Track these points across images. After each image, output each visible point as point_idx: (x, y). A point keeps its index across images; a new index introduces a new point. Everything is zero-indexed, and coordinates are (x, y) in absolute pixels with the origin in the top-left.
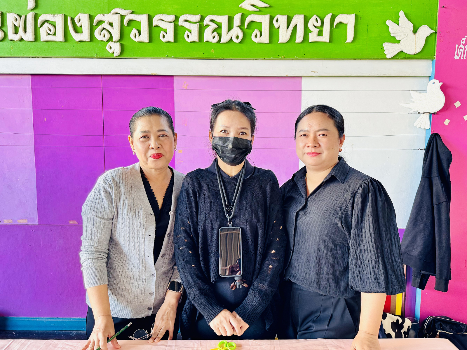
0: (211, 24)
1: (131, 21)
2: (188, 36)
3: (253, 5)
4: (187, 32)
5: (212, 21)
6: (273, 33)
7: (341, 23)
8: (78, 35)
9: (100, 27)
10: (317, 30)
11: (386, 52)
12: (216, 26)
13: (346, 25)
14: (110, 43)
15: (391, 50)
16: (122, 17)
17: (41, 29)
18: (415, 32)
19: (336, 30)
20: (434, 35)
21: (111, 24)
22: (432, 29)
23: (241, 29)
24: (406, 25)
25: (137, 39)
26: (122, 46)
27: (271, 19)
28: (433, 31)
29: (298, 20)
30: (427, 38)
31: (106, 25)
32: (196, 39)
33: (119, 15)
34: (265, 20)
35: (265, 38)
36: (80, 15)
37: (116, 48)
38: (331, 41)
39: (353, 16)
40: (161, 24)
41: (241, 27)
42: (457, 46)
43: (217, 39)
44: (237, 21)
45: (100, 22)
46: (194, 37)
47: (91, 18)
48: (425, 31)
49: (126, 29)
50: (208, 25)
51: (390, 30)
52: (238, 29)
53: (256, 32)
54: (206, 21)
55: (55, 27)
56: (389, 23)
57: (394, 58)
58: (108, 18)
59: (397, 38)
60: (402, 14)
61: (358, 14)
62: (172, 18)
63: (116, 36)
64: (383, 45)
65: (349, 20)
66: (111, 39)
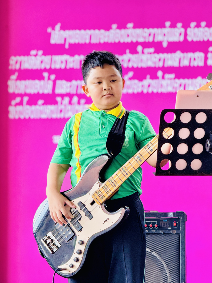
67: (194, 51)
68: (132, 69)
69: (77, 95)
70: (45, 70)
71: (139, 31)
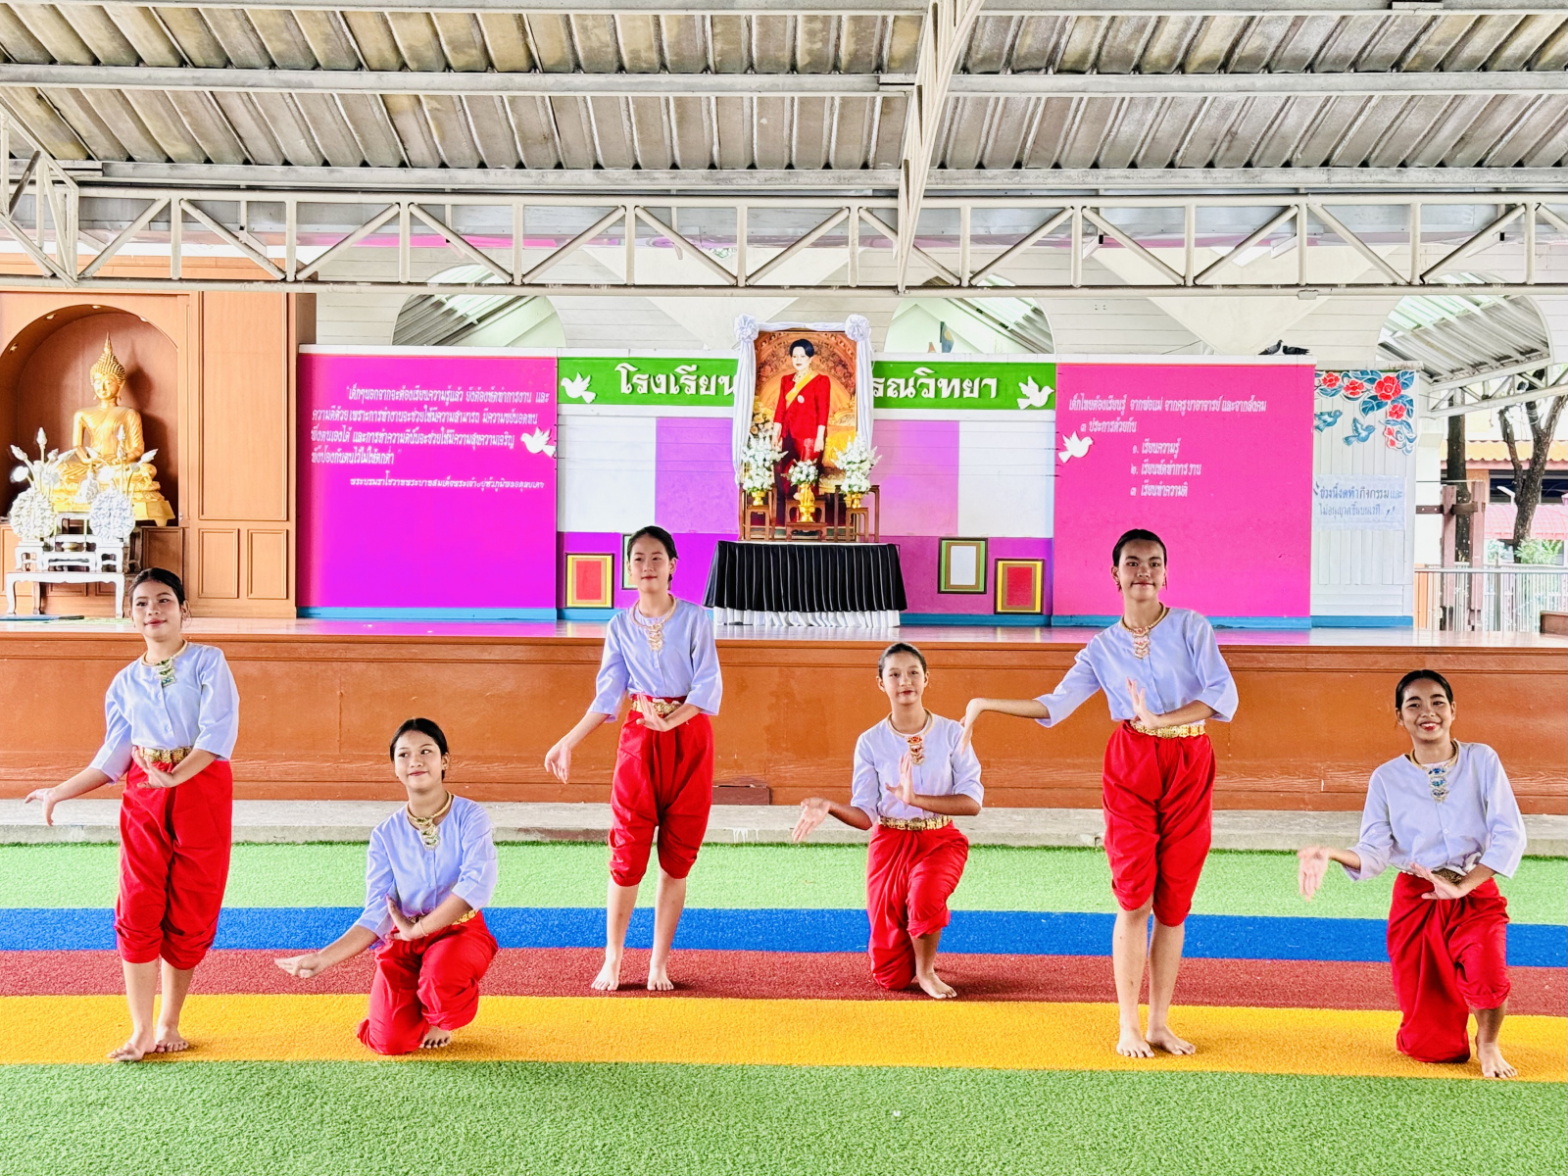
0: (893, 384)
2: (876, 393)
3: (923, 372)
4: (875, 390)
5: (894, 382)
6: (938, 391)
7: (986, 385)
10: (970, 389)
11: (1020, 405)
12: (896, 386)
13: (990, 385)
15: (1022, 403)
18: (1040, 390)
19: (984, 389)
20: (1055, 394)
22: (1052, 388)
23: (915, 388)
24: (1032, 386)
27: (936, 380)
28: (1053, 390)
29: (956, 382)
30: (1050, 396)
32: (882, 395)
34: (931, 382)
35: (932, 395)
38: (979, 397)
39: (996, 380)
41: (915, 386)
42: (1071, 401)
43: (897, 394)
44: (911, 382)
46: (880, 393)
48: (1047, 390)
50: (890, 385)
51: (1022, 389)
52: (912, 388)
53: (925, 390)
54: (889, 383)
56: (1021, 384)
57: (1026, 408)
59: (1027, 395)
60: (1030, 378)
61: (999, 378)
64: (1018, 399)
65: (992, 382)
67: (471, 411)
68: (420, 424)
69: (371, 444)
70: (344, 422)
71: (425, 392)
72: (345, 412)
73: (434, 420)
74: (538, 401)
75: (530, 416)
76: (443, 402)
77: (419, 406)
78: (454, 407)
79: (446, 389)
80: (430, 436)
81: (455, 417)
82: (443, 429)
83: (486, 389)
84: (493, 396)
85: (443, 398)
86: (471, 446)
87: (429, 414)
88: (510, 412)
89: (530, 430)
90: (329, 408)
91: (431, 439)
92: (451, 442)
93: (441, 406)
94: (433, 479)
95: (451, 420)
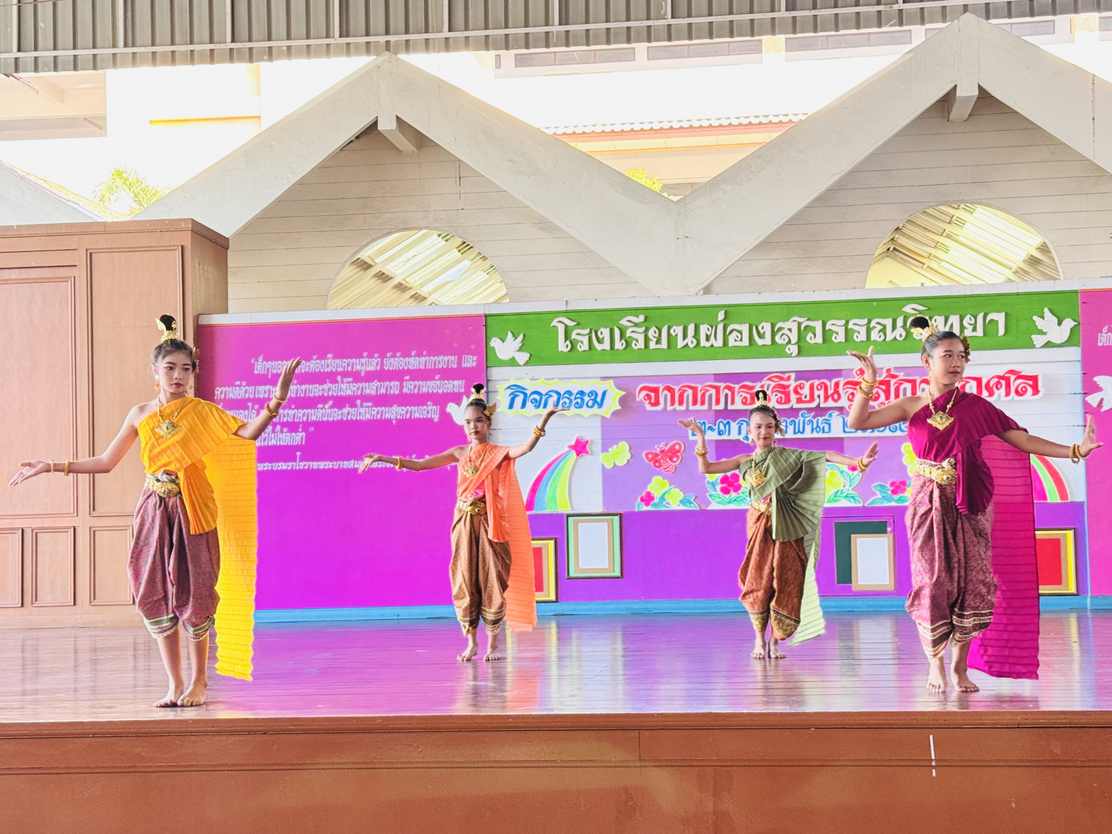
0: (877, 326)
1: (806, 327)
2: (857, 337)
3: (914, 309)
4: (856, 334)
5: (878, 323)
7: (992, 320)
8: (762, 340)
9: (780, 333)
10: (972, 327)
11: (1035, 343)
12: (881, 327)
13: (997, 321)
14: (789, 346)
15: (1038, 340)
16: (800, 324)
17: (730, 337)
19: (989, 326)
20: (1078, 327)
21: (790, 330)
22: (1075, 321)
23: (904, 329)
24: (1050, 319)
25: (813, 342)
26: (799, 347)
28: (1076, 323)
29: (955, 319)
30: (1072, 330)
31: (786, 331)
32: (865, 339)
33: (796, 323)
36: (763, 324)
37: (794, 349)
38: (985, 334)
39: (1003, 314)
40: (834, 328)
41: (904, 327)
42: (1099, 334)
43: (883, 337)
44: (900, 322)
45: (780, 329)
46: (863, 337)
47: (773, 326)
48: (1069, 323)
49: (803, 334)
50: (874, 327)
51: (1037, 324)
52: (902, 329)
54: (872, 325)
55: (741, 334)
56: (1035, 318)
57: (1044, 346)
58: (786, 325)
59: (1044, 331)
60: (1046, 310)
61: (1008, 311)
62: (843, 322)
63: (794, 339)
64: (1032, 336)
65: (1000, 318)
66: (789, 342)
67: (390, 381)
68: (332, 398)
71: (338, 361)
72: (251, 389)
73: (349, 393)
74: (464, 365)
75: (456, 383)
76: (358, 373)
77: (332, 377)
78: (370, 377)
79: (362, 357)
80: (345, 410)
81: (371, 388)
82: (358, 402)
83: (406, 354)
84: (415, 362)
85: (358, 367)
86: (389, 421)
87: (343, 386)
88: (433, 379)
89: (457, 399)
90: (232, 385)
91: (347, 413)
92: (368, 417)
93: (357, 377)
94: (348, 459)
95: (368, 392)
